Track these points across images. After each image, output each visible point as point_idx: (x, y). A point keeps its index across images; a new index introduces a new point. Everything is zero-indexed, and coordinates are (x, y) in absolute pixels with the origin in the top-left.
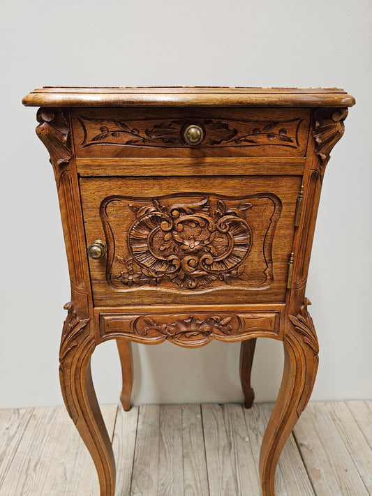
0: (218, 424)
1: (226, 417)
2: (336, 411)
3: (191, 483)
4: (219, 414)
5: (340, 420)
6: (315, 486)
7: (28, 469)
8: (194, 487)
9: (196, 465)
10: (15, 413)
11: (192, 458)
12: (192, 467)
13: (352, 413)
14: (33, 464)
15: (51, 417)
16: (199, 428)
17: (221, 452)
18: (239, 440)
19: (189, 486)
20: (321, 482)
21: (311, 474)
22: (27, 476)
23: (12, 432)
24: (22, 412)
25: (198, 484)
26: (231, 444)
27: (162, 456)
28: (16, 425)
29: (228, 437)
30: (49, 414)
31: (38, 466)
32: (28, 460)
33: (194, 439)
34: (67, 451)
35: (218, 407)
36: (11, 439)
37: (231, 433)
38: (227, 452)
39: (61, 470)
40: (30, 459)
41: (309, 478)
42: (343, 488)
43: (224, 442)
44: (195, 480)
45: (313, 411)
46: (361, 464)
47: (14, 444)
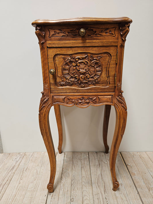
0: (95, 158)
1: (98, 156)
2: (142, 155)
3: (84, 176)
4: (96, 155)
5: (143, 158)
6: (133, 178)
7: (23, 171)
8: (85, 177)
9: (86, 170)
10: (18, 154)
11: (85, 168)
12: (85, 171)
13: (148, 156)
14: (25, 169)
15: (32, 155)
16: (88, 159)
17: (96, 167)
18: (103, 163)
19: (84, 177)
20: (135, 176)
21: (131, 174)
22: (23, 173)
23: (17, 160)
24: (21, 154)
25: (87, 176)
26: (100, 164)
27: (73, 167)
28: (19, 158)
29: (99, 162)
30: (31, 154)
31: (27, 170)
32: (23, 168)
33: (86, 162)
34: (38, 165)
35: (95, 153)
36: (17, 162)
37: (100, 161)
38: (98, 167)
39: (35, 171)
40: (24, 168)
41: (130, 175)
42: (144, 179)
43: (97, 163)
44: (86, 175)
45: (133, 155)
46: (151, 171)
47: (18, 163)
